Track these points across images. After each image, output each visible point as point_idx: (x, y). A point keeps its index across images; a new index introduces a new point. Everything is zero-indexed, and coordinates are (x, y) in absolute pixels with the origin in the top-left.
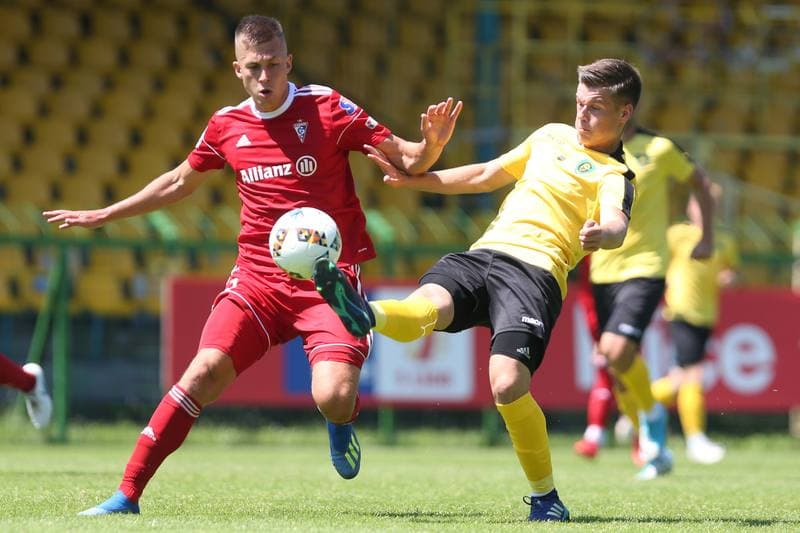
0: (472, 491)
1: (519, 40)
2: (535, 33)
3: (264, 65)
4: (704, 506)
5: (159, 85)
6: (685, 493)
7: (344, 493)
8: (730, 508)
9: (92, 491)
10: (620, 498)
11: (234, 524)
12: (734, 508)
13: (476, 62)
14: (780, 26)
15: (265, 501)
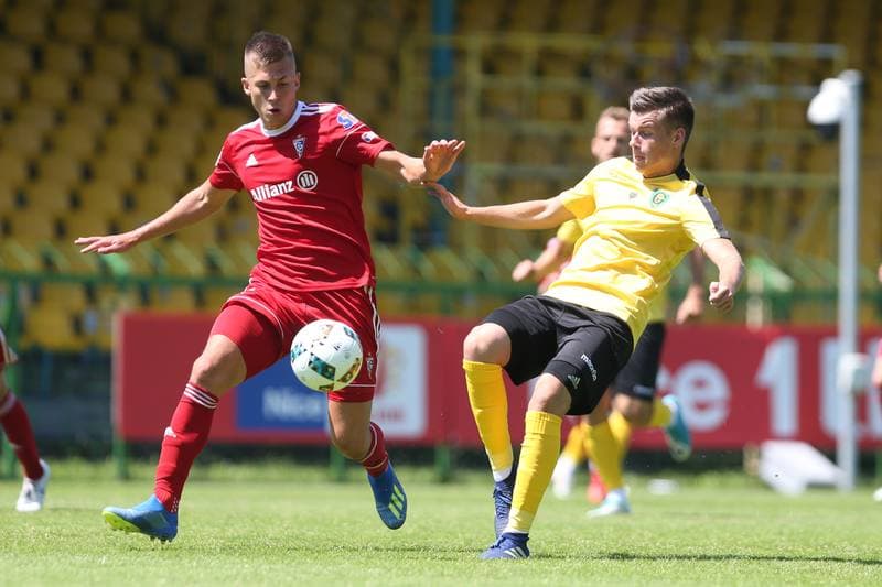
0: (425, 529)
1: (473, 74)
2: (489, 68)
3: (274, 84)
4: (658, 544)
5: (111, 120)
6: (639, 531)
7: (295, 530)
8: (684, 546)
9: (41, 528)
10: (574, 535)
11: (185, 561)
12: (688, 545)
13: (430, 96)
14: (736, 61)
15: (216, 538)
